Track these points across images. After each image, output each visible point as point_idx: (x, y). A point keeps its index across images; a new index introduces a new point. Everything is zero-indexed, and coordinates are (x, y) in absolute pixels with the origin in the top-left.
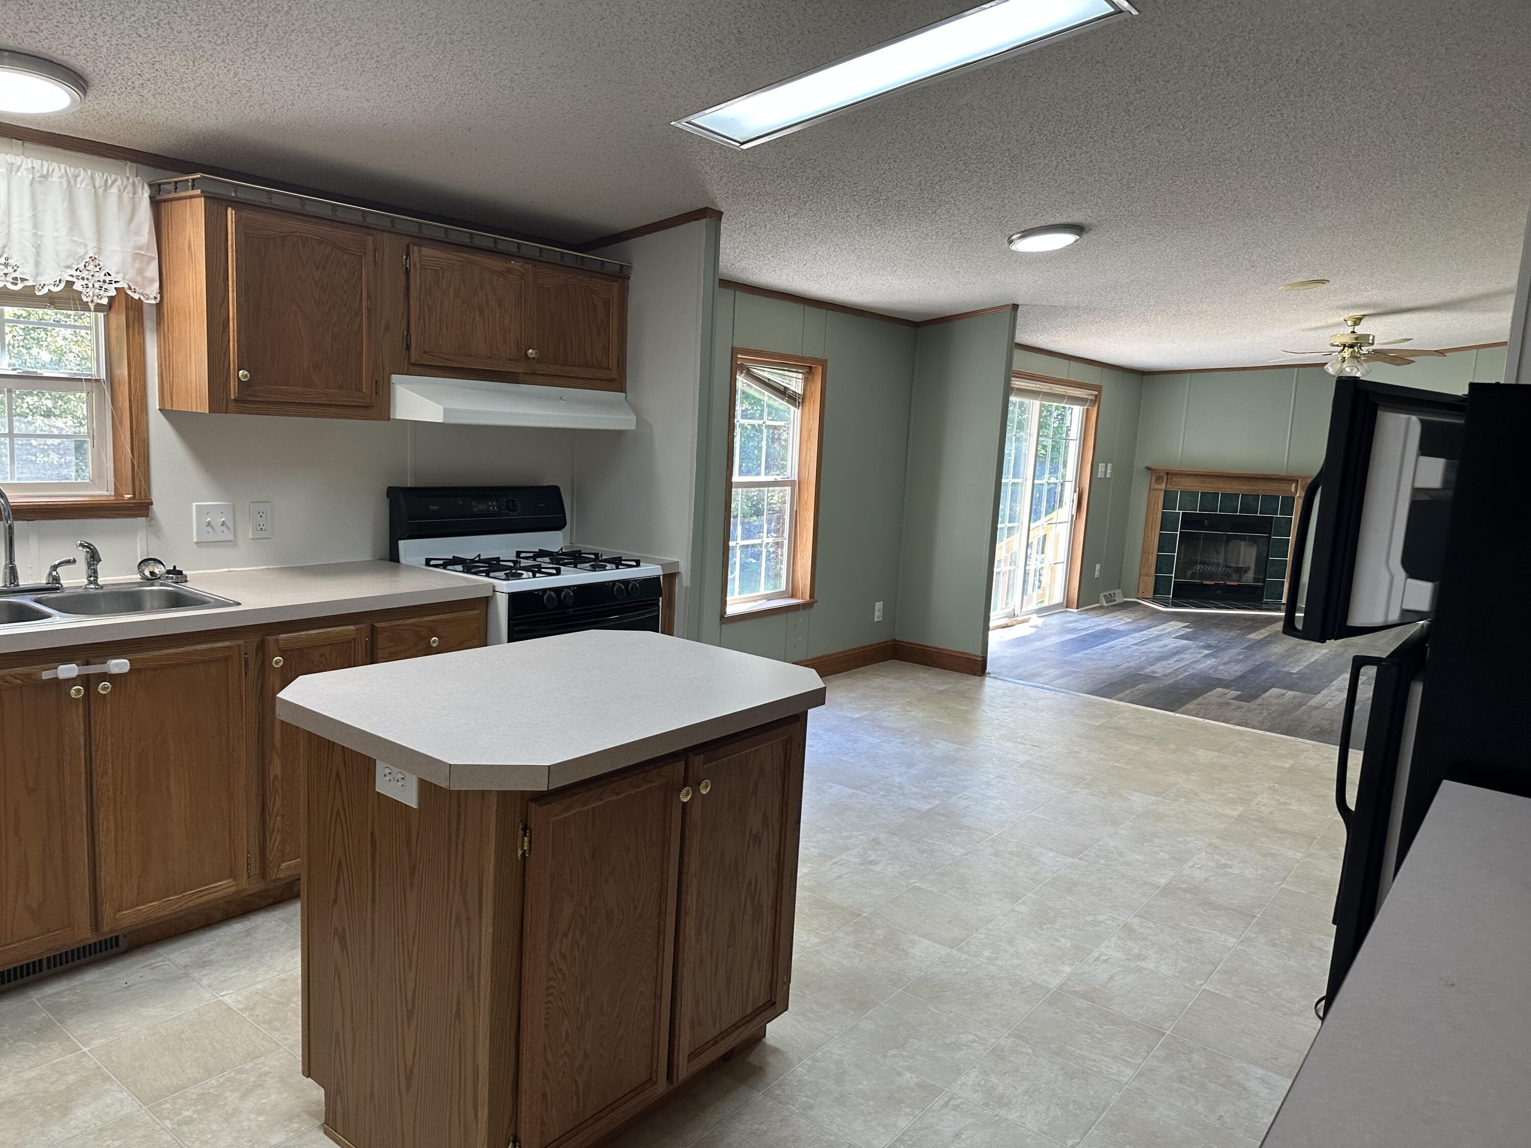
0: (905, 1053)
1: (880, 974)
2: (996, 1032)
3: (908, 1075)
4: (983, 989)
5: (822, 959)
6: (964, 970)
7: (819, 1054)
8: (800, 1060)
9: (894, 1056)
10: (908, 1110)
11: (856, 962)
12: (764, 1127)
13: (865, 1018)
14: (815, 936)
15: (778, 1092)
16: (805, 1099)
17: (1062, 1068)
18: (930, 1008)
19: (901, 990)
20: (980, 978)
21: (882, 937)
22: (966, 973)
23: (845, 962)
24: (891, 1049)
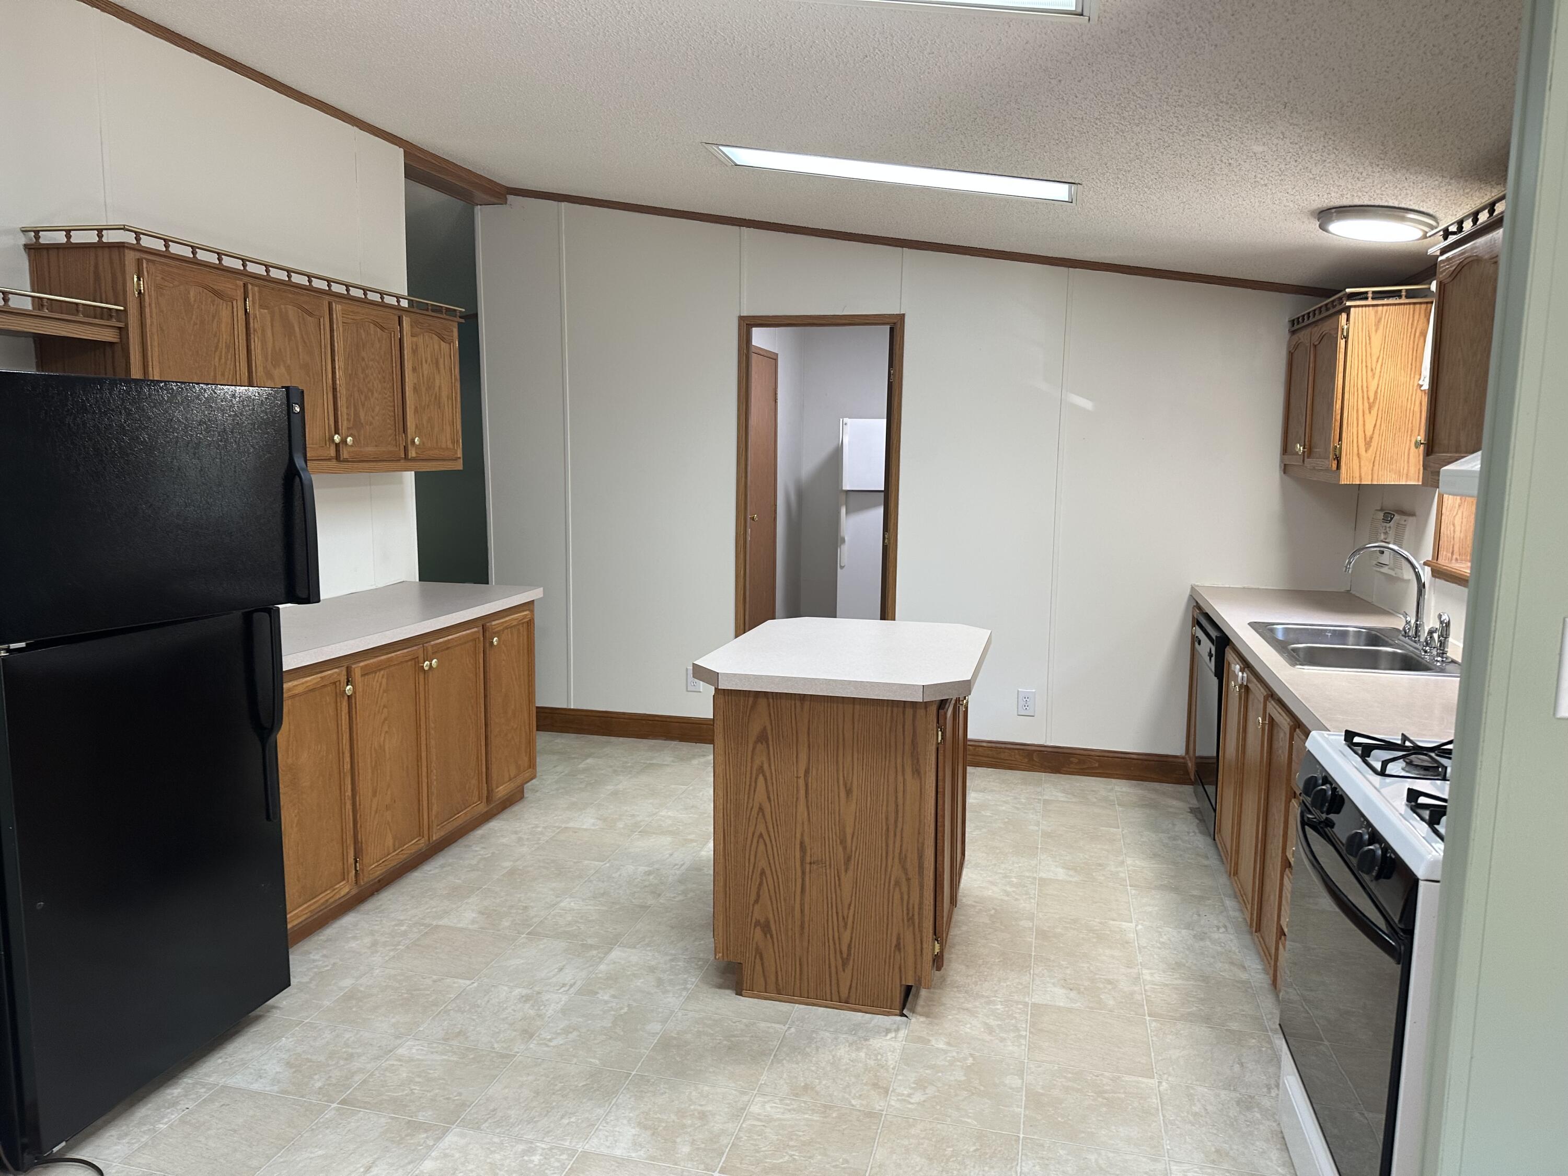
0: (613, 1013)
1: (662, 1086)
2: (528, 1055)
3: (606, 998)
4: (542, 1101)
5: (733, 1085)
6: (565, 1121)
7: (684, 993)
8: (697, 986)
9: (621, 1008)
10: (600, 975)
11: (694, 1093)
12: (697, 943)
13: (658, 1034)
14: (759, 1114)
15: (700, 963)
16: (679, 963)
17: (467, 1037)
18: (597, 1062)
19: (633, 1073)
20: (546, 1115)
21: (678, 1140)
22: (562, 1118)
23: (706, 1088)
24: (626, 1013)
